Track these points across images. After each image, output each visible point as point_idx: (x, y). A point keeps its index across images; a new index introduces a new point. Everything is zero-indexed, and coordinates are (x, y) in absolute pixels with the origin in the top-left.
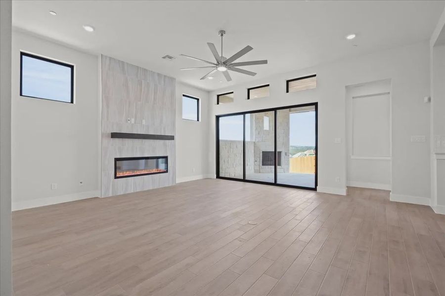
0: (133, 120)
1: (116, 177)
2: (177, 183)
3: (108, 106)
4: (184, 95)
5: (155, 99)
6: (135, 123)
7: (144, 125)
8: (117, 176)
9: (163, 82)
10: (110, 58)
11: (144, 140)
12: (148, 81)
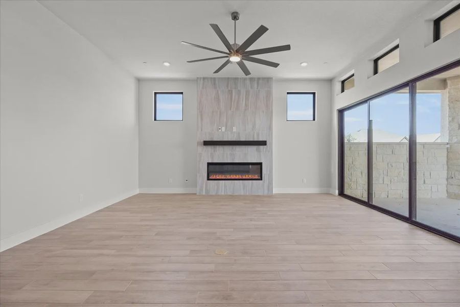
0: (223, 129)
1: (208, 179)
2: (274, 192)
3: (202, 119)
4: (288, 93)
5: (246, 105)
6: (225, 131)
7: (234, 132)
8: (210, 178)
9: (256, 85)
10: (204, 78)
11: (234, 147)
12: (239, 89)
